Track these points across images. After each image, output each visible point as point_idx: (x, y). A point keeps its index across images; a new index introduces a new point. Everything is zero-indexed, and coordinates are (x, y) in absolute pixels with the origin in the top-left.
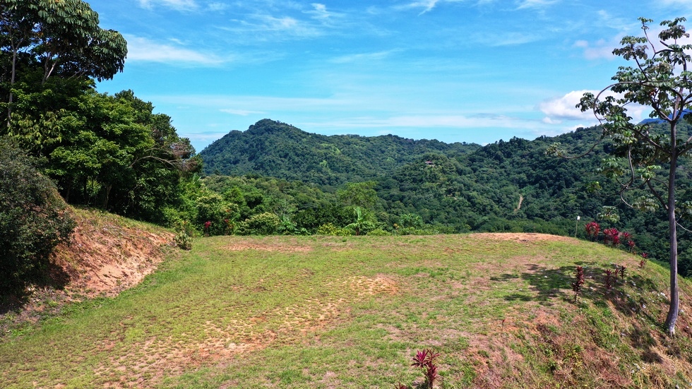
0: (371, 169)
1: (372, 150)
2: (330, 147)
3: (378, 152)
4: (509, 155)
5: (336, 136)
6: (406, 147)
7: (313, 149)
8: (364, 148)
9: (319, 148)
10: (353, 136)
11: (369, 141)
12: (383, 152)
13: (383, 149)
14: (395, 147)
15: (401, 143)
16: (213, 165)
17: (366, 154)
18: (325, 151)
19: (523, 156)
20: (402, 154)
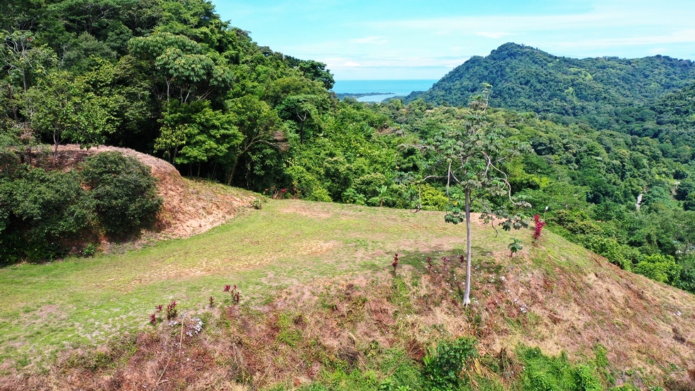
0: (628, 96)
1: (632, 75)
2: (580, 72)
3: (639, 77)
5: (589, 59)
6: (678, 70)
7: (560, 76)
8: (622, 73)
9: (566, 74)
10: (610, 59)
11: (630, 63)
12: (646, 76)
13: (647, 73)
14: (663, 70)
16: (450, 93)
17: (624, 79)
18: (572, 77)
20: (672, 79)
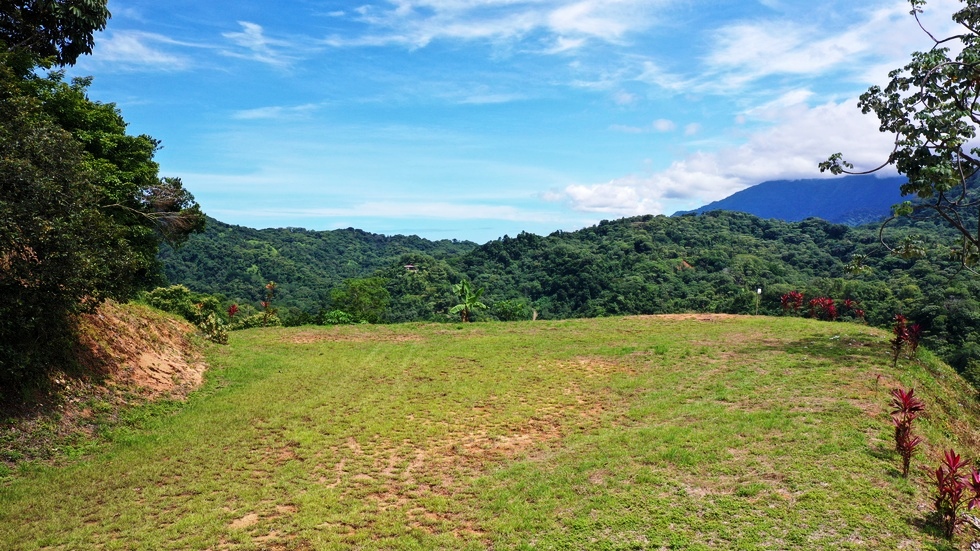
0: (324, 277)
1: (325, 250)
2: (262, 245)
3: (333, 253)
4: (516, 256)
5: (270, 230)
6: (374, 246)
7: (237, 248)
8: (314, 247)
9: (245, 247)
10: (296, 230)
11: (320, 237)
12: (341, 253)
13: (342, 249)
14: (358, 245)
15: (366, 240)
17: (316, 255)
18: (255, 251)
19: (535, 258)
20: (369, 256)
